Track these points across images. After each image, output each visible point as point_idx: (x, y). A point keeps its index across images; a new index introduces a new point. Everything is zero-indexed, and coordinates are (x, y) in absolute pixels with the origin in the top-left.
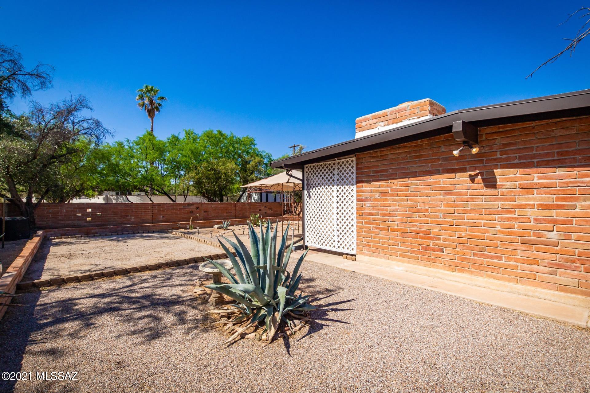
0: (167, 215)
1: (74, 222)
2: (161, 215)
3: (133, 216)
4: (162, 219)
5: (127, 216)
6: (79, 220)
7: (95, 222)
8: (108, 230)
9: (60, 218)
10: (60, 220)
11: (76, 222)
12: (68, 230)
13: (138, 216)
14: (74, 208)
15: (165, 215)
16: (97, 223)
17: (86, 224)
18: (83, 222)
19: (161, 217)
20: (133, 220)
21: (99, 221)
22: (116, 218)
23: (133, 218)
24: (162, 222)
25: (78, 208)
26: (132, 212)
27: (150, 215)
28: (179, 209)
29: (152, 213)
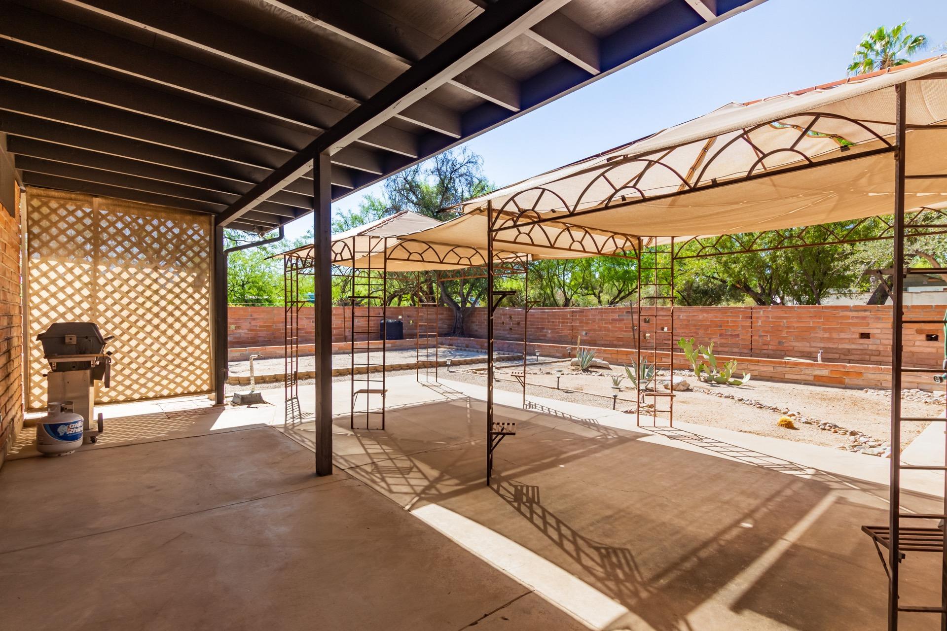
0: (592, 330)
5: (543, 328)
13: (556, 329)
22: (533, 330)
26: (549, 322)
27: (569, 330)
28: (612, 320)
29: (572, 326)
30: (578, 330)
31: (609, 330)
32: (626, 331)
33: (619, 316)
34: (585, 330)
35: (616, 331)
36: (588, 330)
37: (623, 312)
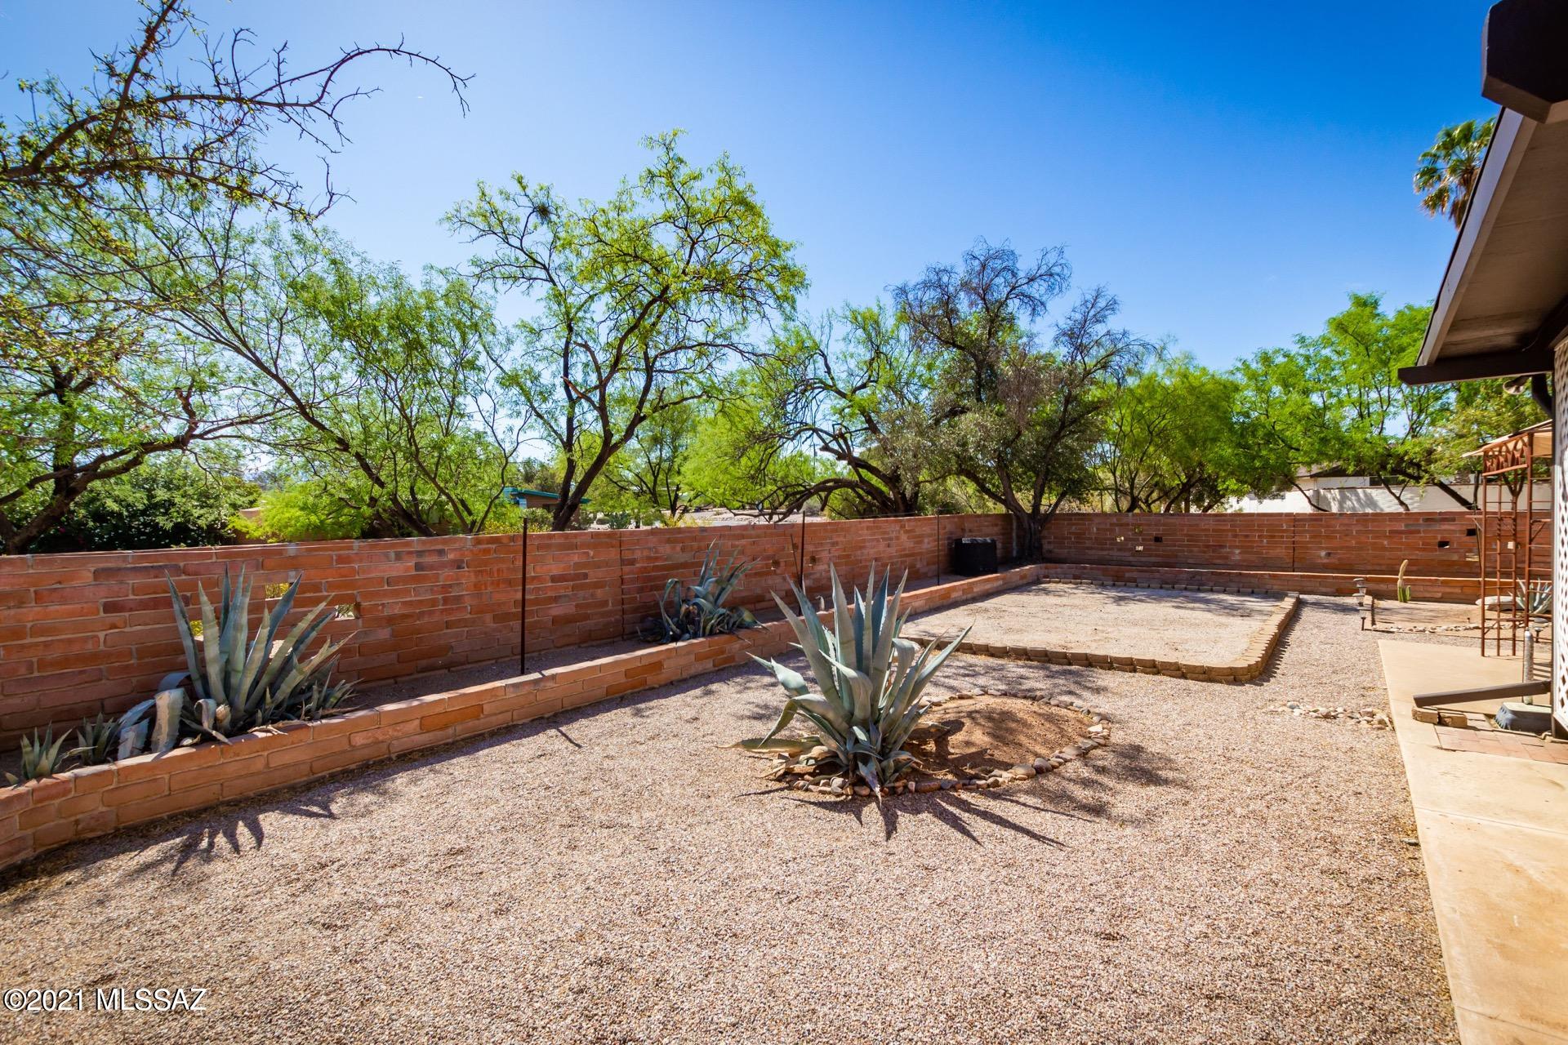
0: (1342, 548)
1: (1111, 553)
2: (1322, 548)
3: (1237, 547)
4: (1325, 561)
5: (1221, 547)
6: (1119, 550)
7: (1150, 556)
8: (1157, 575)
9: (1088, 544)
10: (1088, 548)
11: (1115, 553)
12: (1085, 568)
13: (1252, 547)
14: (1111, 524)
15: (1336, 549)
16: (1153, 559)
17: (1131, 559)
18: (1127, 554)
19: (1323, 553)
20: (1238, 558)
21: (1157, 556)
22: (1195, 549)
23: (1237, 551)
24: (1326, 568)
25: (1117, 525)
26: (1235, 536)
27: (1286, 548)
28: (1391, 532)
29: (1294, 542)
30: (1307, 548)
31: (1384, 548)
32: (1424, 550)
33: (1406, 526)
34: (1327, 548)
35: (1400, 550)
36: (1332, 548)
37: (1418, 520)
